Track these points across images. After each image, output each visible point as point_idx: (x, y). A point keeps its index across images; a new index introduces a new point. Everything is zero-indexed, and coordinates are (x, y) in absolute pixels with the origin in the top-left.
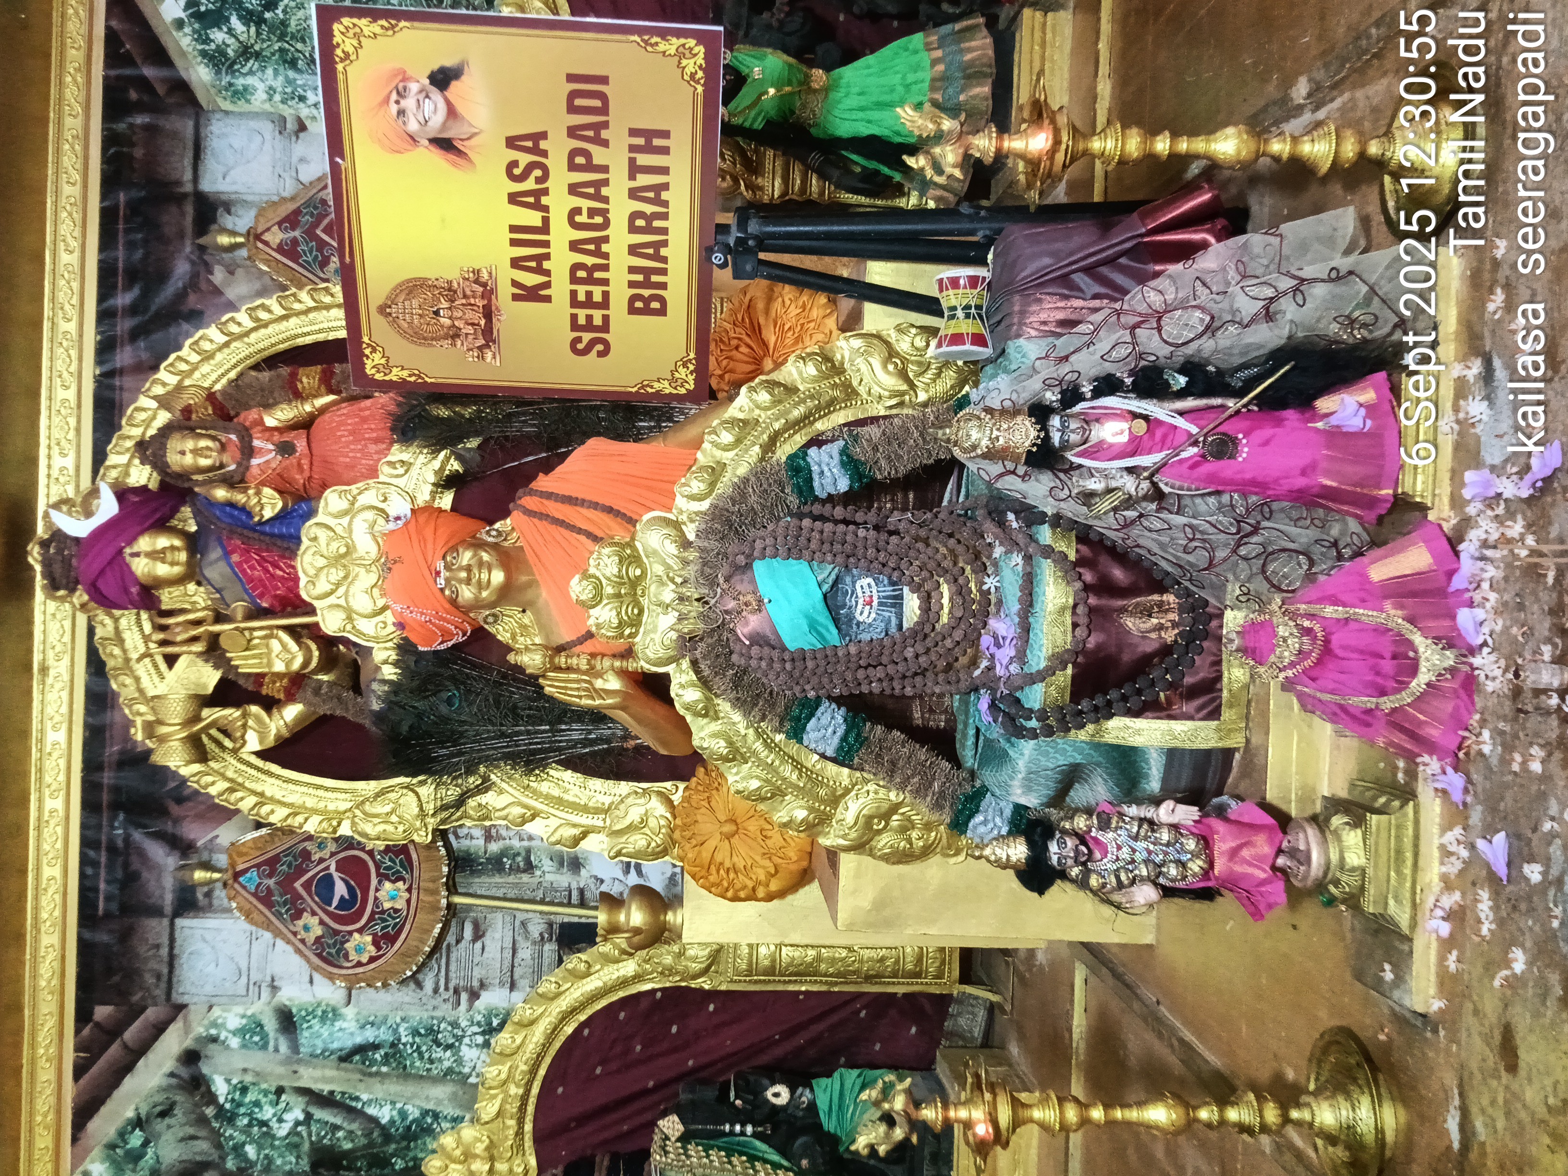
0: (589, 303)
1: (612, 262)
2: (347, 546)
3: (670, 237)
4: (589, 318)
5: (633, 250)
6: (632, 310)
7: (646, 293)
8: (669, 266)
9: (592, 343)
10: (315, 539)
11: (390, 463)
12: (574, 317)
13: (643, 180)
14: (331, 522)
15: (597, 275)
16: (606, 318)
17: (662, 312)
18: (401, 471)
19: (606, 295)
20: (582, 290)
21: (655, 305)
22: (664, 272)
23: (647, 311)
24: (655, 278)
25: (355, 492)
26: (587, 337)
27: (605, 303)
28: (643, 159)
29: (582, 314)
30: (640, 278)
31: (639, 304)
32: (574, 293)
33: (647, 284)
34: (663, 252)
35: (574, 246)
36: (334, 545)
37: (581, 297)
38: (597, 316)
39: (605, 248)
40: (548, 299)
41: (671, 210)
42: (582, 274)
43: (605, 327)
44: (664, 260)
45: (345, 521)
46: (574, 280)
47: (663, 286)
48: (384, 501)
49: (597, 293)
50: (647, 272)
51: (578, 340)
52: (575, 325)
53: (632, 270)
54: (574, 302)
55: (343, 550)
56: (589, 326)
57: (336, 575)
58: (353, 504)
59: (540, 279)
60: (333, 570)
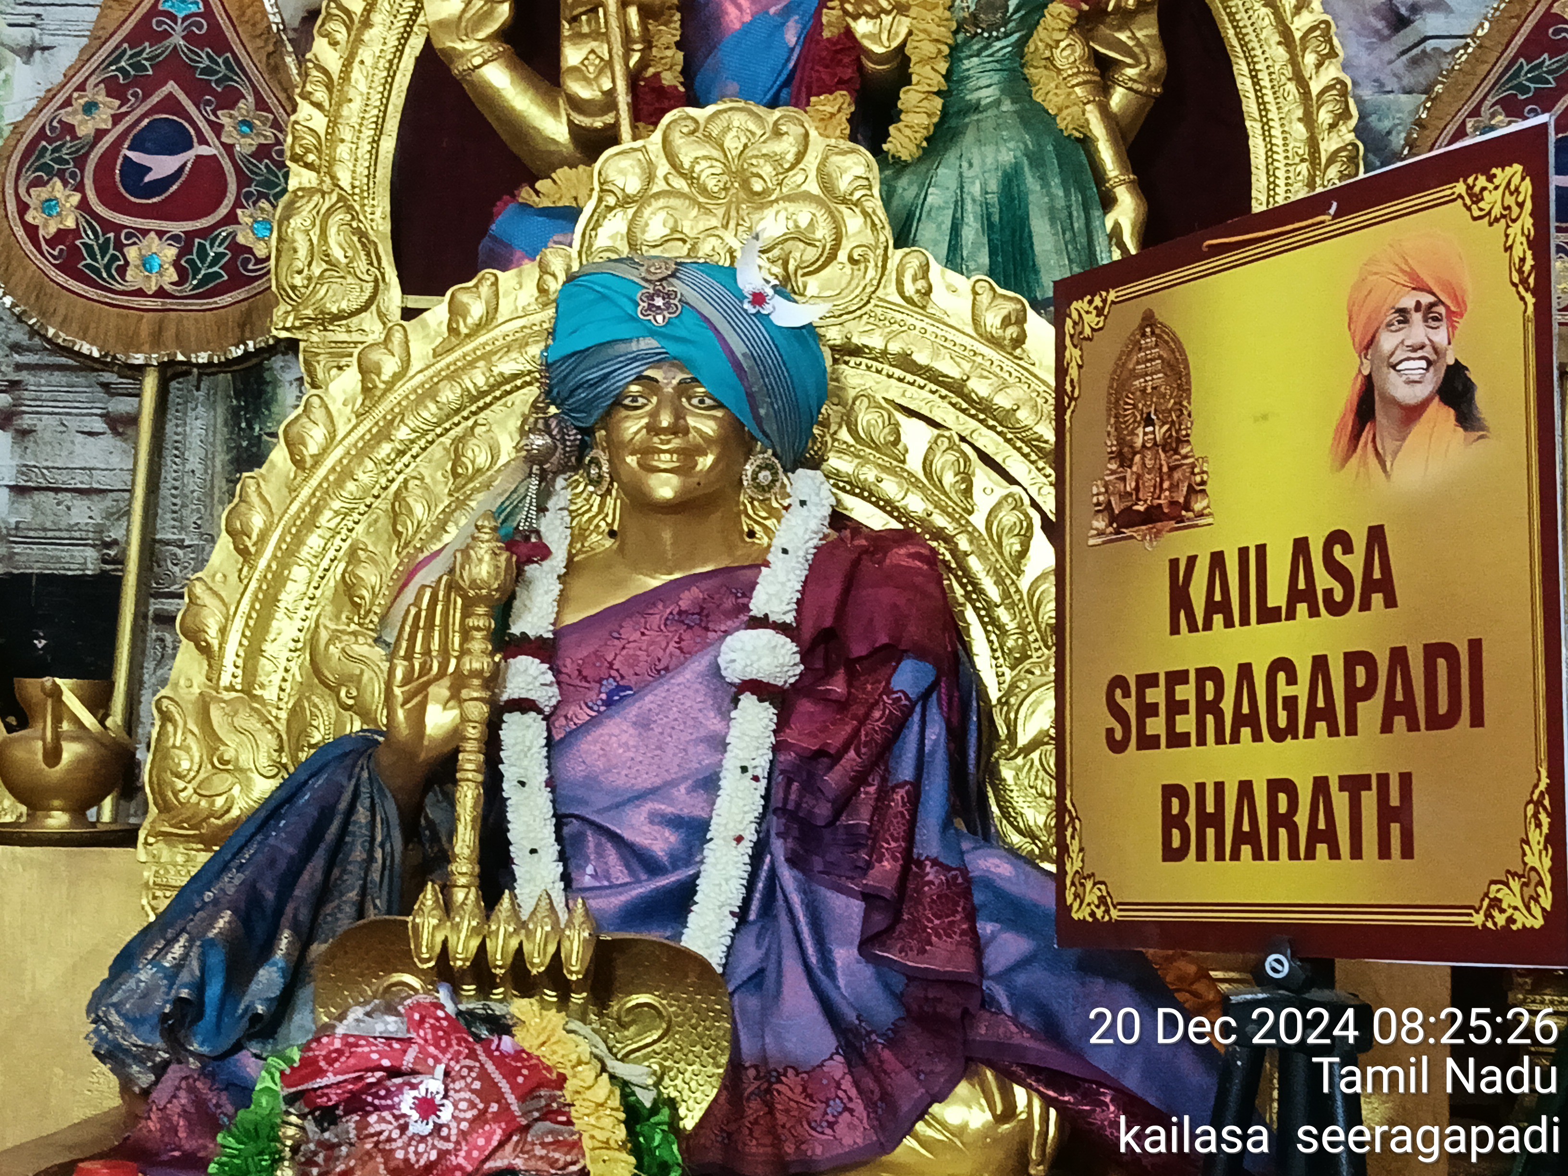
2: (766, 192)
10: (777, 133)
11: (925, 269)
14: (811, 161)
18: (910, 289)
25: (869, 205)
36: (767, 170)
45: (813, 187)
48: (852, 260)
55: (757, 186)
57: (710, 176)
58: (844, 201)
60: (719, 168)
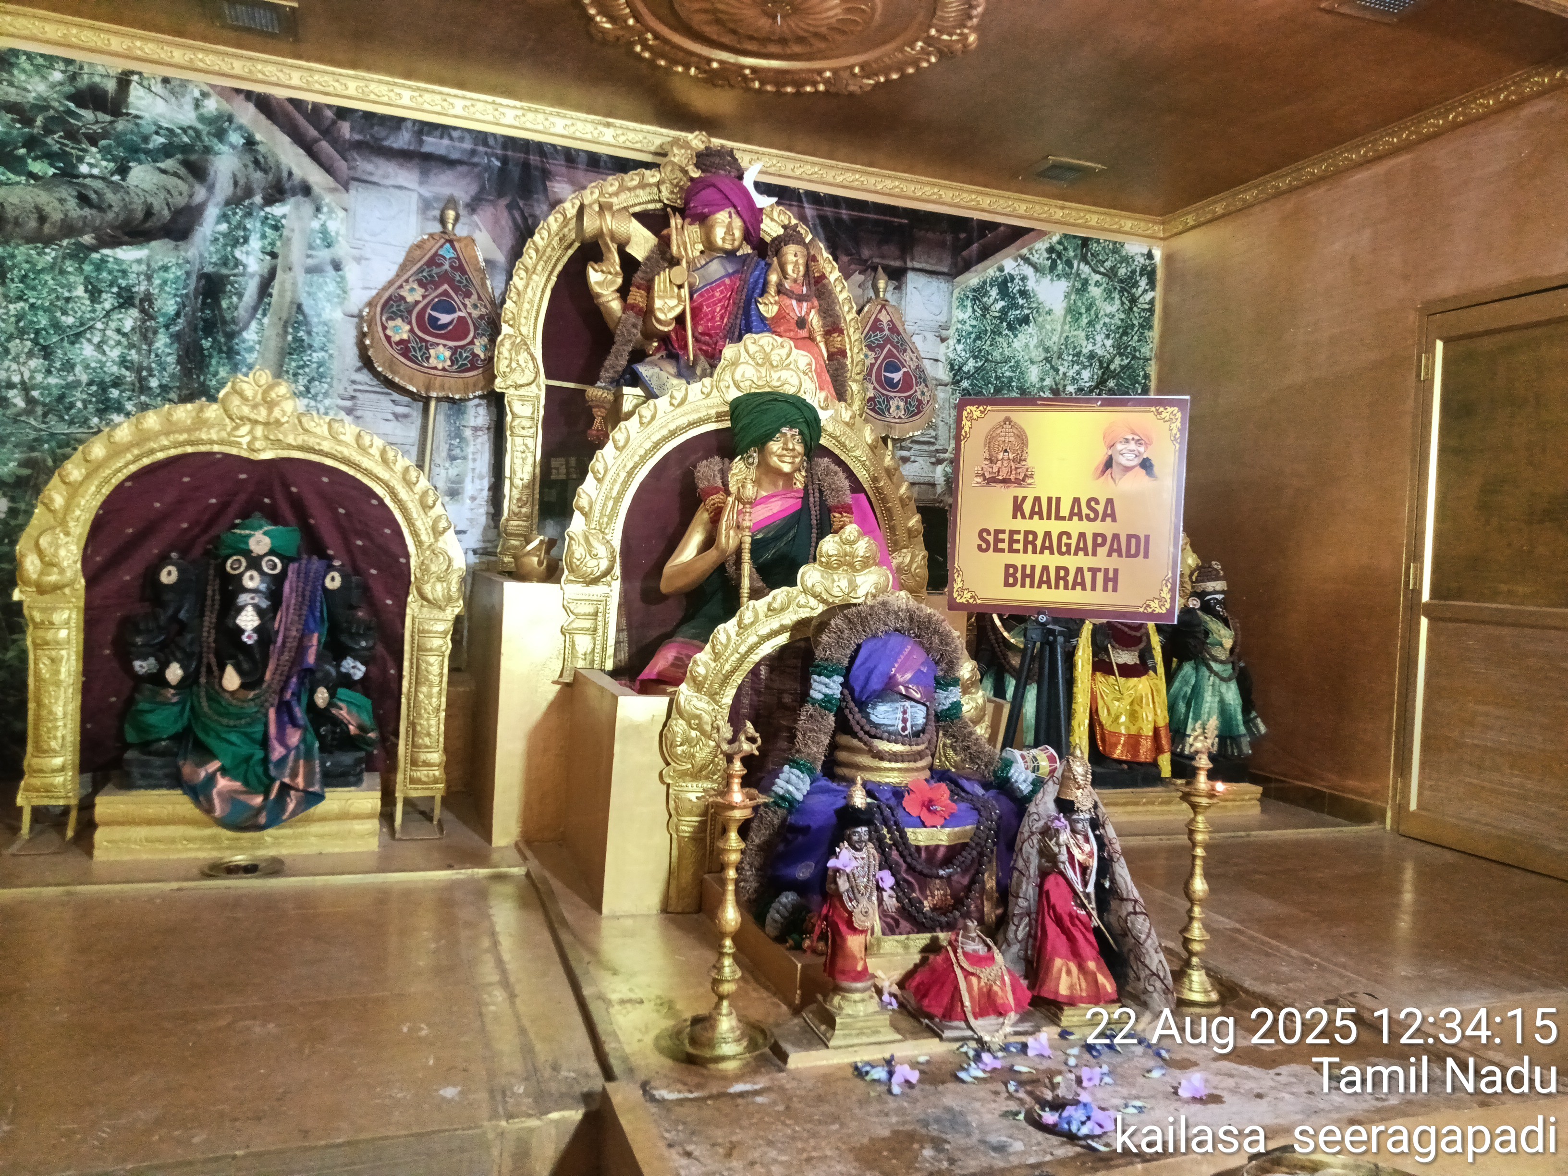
0: (1012, 541)
1: (1038, 556)
3: (1053, 591)
4: (1003, 541)
5: (1045, 569)
6: (1007, 567)
7: (1019, 575)
8: (1035, 590)
9: (987, 542)
12: (1003, 532)
13: (1088, 576)
14: (792, 357)
15: (1030, 547)
16: (1003, 551)
17: (1007, 584)
19: (1018, 551)
20: (1020, 537)
21: (1011, 580)
22: (1032, 586)
23: (1007, 575)
24: (1028, 581)
26: (991, 539)
27: (1012, 550)
28: (1100, 576)
29: (1006, 536)
30: (1028, 571)
31: (1011, 571)
32: (1018, 532)
33: (1024, 576)
34: (1044, 586)
35: (1048, 534)
36: (778, 358)
37: (1016, 537)
38: (1004, 546)
39: (1047, 552)
40: (1015, 517)
41: (1070, 592)
42: (1031, 538)
43: (997, 550)
44: (1039, 587)
46: (1027, 533)
47: (1023, 586)
49: (1019, 546)
50: (1032, 576)
51: (989, 533)
52: (997, 532)
53: (1033, 568)
54: (1012, 533)
56: (997, 541)
57: (759, 357)
59: (1027, 512)
